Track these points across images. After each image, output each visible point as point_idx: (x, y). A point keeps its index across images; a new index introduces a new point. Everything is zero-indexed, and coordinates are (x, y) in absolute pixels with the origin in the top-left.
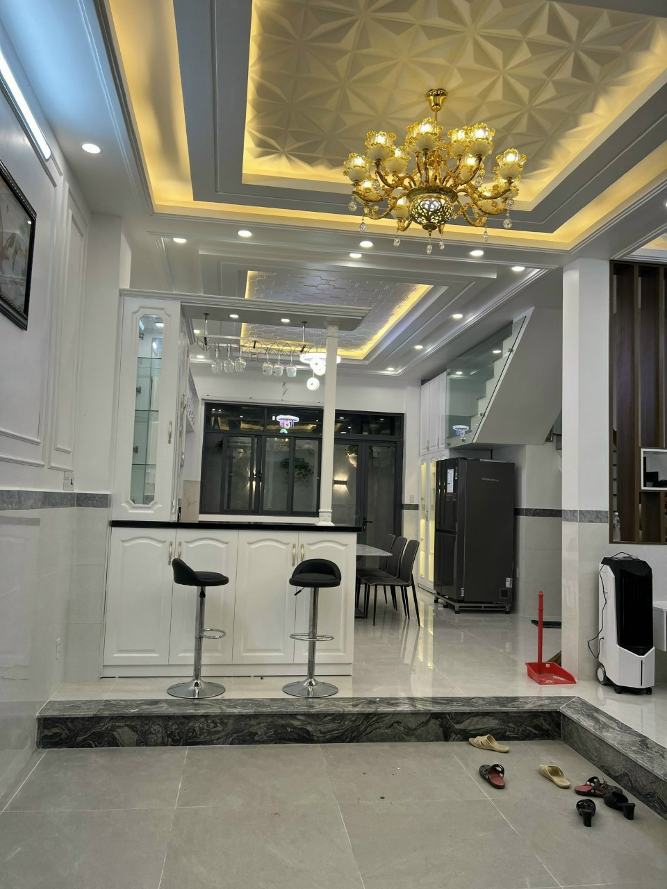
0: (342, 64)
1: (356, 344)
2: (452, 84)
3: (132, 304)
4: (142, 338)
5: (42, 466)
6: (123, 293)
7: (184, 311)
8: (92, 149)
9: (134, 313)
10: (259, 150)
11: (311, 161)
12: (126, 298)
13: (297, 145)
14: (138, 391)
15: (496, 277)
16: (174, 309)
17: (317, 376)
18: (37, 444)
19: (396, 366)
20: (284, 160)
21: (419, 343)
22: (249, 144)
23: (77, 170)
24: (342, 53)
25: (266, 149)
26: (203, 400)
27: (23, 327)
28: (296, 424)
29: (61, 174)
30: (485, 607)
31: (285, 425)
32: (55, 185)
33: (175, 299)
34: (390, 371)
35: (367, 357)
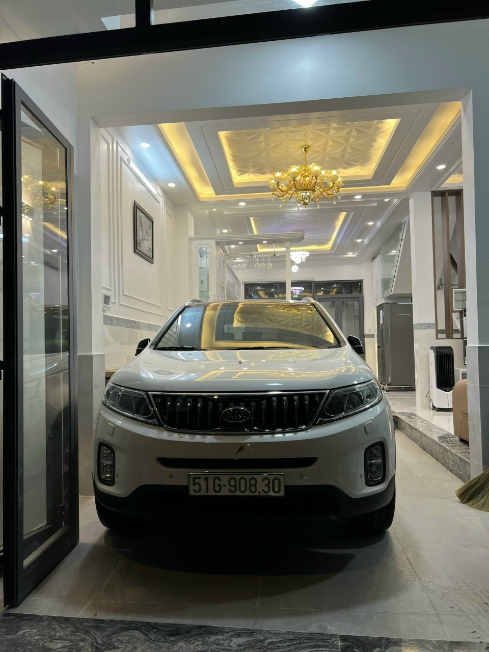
0: (262, 145)
1: (325, 242)
2: (310, 143)
3: (195, 244)
4: (202, 257)
5: (163, 316)
6: (191, 239)
7: (217, 243)
8: (172, 185)
9: (196, 247)
10: (239, 173)
11: (263, 173)
12: (192, 241)
13: (255, 169)
14: (202, 282)
15: (376, 205)
16: (213, 243)
17: (297, 264)
18: (161, 307)
19: (353, 251)
20: (251, 174)
21: (358, 238)
22: (234, 172)
23: (167, 193)
24: (261, 142)
25: (242, 171)
26: (243, 282)
27: (152, 263)
28: (303, 292)
29: (161, 197)
30: (404, 388)
31: (297, 292)
32: (159, 203)
33: (214, 239)
34: (350, 255)
35: (332, 248)
